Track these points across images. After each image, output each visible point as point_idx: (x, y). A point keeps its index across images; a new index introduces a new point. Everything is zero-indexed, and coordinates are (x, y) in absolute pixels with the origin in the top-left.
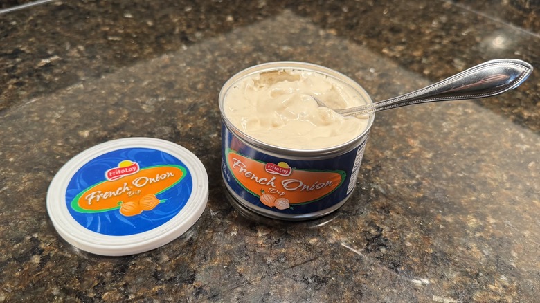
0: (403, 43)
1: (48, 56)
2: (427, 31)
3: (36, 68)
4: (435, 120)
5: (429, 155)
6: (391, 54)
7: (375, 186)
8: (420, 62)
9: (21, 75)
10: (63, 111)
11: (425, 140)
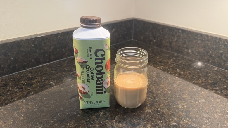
0: (163, 65)
2: (170, 62)
4: (171, 84)
6: (160, 68)
8: (167, 70)
11: (169, 89)
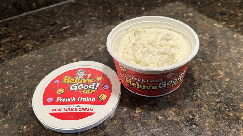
0: (225, 21)
1: (66, 26)
2: (240, 14)
3: (61, 30)
4: (234, 61)
5: (228, 80)
6: (218, 26)
7: (197, 94)
9: (55, 33)
10: (68, 50)
11: (227, 72)
